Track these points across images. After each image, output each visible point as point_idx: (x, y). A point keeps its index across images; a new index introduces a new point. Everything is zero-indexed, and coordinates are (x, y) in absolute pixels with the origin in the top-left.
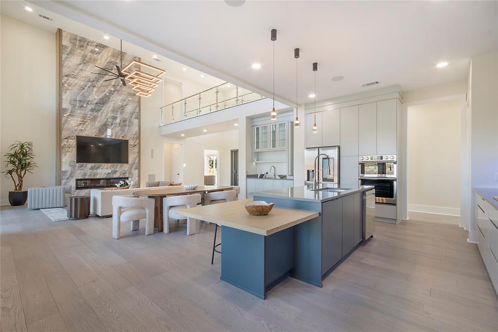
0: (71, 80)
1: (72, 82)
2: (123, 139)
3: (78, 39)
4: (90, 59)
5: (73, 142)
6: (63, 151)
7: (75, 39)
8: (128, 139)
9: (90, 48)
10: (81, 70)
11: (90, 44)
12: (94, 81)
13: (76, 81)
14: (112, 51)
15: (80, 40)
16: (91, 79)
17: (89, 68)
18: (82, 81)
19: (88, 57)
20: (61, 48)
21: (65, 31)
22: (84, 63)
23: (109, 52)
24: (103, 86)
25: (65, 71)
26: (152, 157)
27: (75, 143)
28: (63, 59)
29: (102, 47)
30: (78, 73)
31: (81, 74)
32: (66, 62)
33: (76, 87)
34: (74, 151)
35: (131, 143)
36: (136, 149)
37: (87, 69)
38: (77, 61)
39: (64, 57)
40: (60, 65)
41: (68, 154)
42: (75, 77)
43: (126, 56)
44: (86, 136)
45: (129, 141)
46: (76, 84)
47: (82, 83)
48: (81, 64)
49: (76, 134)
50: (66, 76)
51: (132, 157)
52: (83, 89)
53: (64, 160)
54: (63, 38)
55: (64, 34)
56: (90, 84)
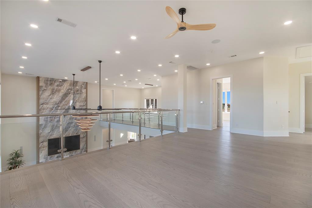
0: (45, 106)
1: (45, 107)
2: (77, 135)
3: (49, 80)
4: (56, 90)
5: (46, 144)
6: (40, 150)
7: (47, 80)
8: (79, 134)
9: (56, 84)
10: (51, 98)
11: (56, 81)
12: (58, 103)
13: (48, 106)
14: (70, 82)
15: (50, 80)
16: (57, 102)
17: (55, 96)
18: (51, 105)
19: (55, 89)
20: (39, 88)
21: (41, 77)
22: (53, 94)
23: (68, 83)
24: (64, 105)
25: (41, 101)
26: (95, 140)
27: (47, 144)
28: (40, 94)
29: (64, 81)
30: (49, 101)
31: (51, 101)
32: (42, 96)
33: (48, 109)
34: (46, 149)
35: (81, 136)
36: (85, 139)
37: (54, 97)
38: (48, 93)
39: (40, 93)
40: (38, 98)
41: (43, 151)
42: (47, 104)
43: (79, 83)
44: (54, 138)
45: (80, 135)
46: (48, 108)
47: (51, 106)
48: (51, 95)
49: (48, 138)
50: (42, 104)
51: (82, 145)
52: (52, 110)
53: (40, 156)
54: (40, 81)
55: (40, 79)
56: (56, 106)
